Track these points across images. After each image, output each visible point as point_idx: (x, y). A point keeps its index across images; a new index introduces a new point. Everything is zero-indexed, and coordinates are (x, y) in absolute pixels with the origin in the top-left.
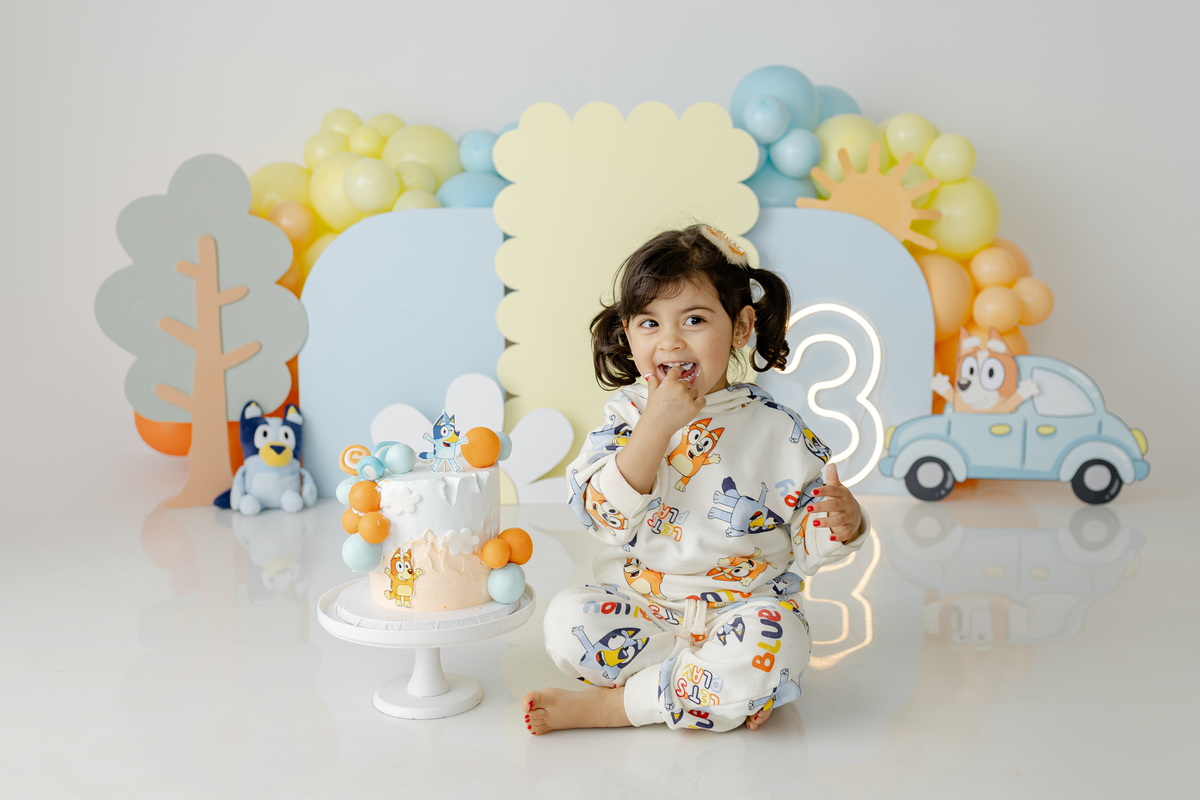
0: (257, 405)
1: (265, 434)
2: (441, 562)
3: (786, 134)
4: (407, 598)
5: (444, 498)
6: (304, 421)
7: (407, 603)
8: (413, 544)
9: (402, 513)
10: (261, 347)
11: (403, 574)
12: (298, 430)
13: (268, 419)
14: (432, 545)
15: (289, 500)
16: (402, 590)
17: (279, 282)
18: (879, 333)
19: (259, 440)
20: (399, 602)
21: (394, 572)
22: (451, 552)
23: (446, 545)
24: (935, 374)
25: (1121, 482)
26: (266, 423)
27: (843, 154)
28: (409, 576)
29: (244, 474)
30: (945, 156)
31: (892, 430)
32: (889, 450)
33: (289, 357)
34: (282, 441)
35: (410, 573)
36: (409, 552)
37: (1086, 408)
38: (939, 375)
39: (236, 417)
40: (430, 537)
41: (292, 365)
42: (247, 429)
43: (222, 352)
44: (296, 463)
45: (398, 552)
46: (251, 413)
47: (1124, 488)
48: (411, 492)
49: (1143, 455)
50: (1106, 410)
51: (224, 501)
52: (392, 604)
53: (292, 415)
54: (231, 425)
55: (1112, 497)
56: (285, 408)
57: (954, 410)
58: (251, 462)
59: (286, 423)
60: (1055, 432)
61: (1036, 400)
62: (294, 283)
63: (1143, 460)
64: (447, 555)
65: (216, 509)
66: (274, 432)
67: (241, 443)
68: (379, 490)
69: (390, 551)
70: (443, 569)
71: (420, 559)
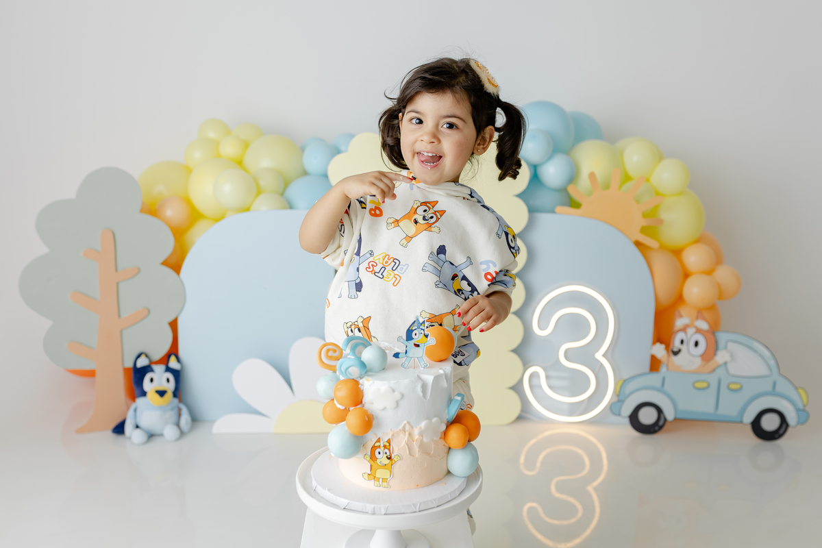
0: (147, 356)
1: (152, 380)
2: (416, 449)
3: (550, 158)
4: (384, 480)
5: (421, 394)
6: (182, 367)
7: (385, 484)
8: (393, 435)
9: (385, 408)
10: (149, 312)
11: (381, 459)
12: (177, 374)
13: (155, 367)
14: (410, 434)
15: (170, 432)
16: (380, 473)
17: (165, 263)
18: (614, 308)
19: (147, 385)
20: (377, 483)
21: (373, 457)
22: (425, 440)
23: (421, 434)
24: (654, 343)
25: (787, 426)
26: (152, 371)
27: (592, 176)
28: (388, 461)
29: (135, 410)
30: (667, 176)
31: (621, 382)
32: (618, 396)
33: (171, 319)
34: (164, 386)
35: (389, 458)
36: (389, 441)
37: (765, 371)
38: (658, 345)
39: (130, 364)
40: (407, 427)
41: (174, 325)
42: (138, 375)
43: (119, 316)
44: (176, 400)
45: (378, 440)
46: (142, 362)
47: (790, 430)
48: (394, 391)
49: (805, 406)
50: (780, 374)
51: (119, 429)
52: (370, 485)
53: (173, 363)
54: (126, 370)
55: (781, 436)
56: (168, 356)
57: (668, 369)
58: (140, 401)
59: (168, 369)
60: (741, 388)
61: (729, 366)
62: (175, 264)
63: (804, 410)
64: (422, 442)
65: (114, 436)
66: (159, 379)
67: (134, 386)
68: (362, 387)
69: (371, 438)
70: (417, 455)
71: (398, 448)
